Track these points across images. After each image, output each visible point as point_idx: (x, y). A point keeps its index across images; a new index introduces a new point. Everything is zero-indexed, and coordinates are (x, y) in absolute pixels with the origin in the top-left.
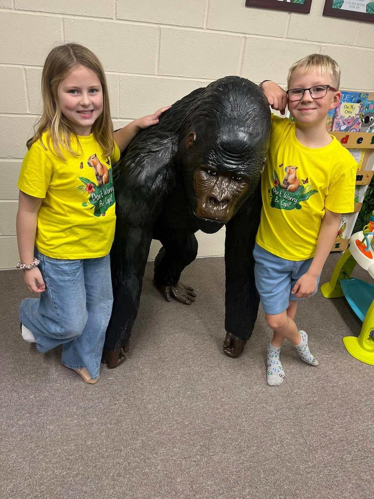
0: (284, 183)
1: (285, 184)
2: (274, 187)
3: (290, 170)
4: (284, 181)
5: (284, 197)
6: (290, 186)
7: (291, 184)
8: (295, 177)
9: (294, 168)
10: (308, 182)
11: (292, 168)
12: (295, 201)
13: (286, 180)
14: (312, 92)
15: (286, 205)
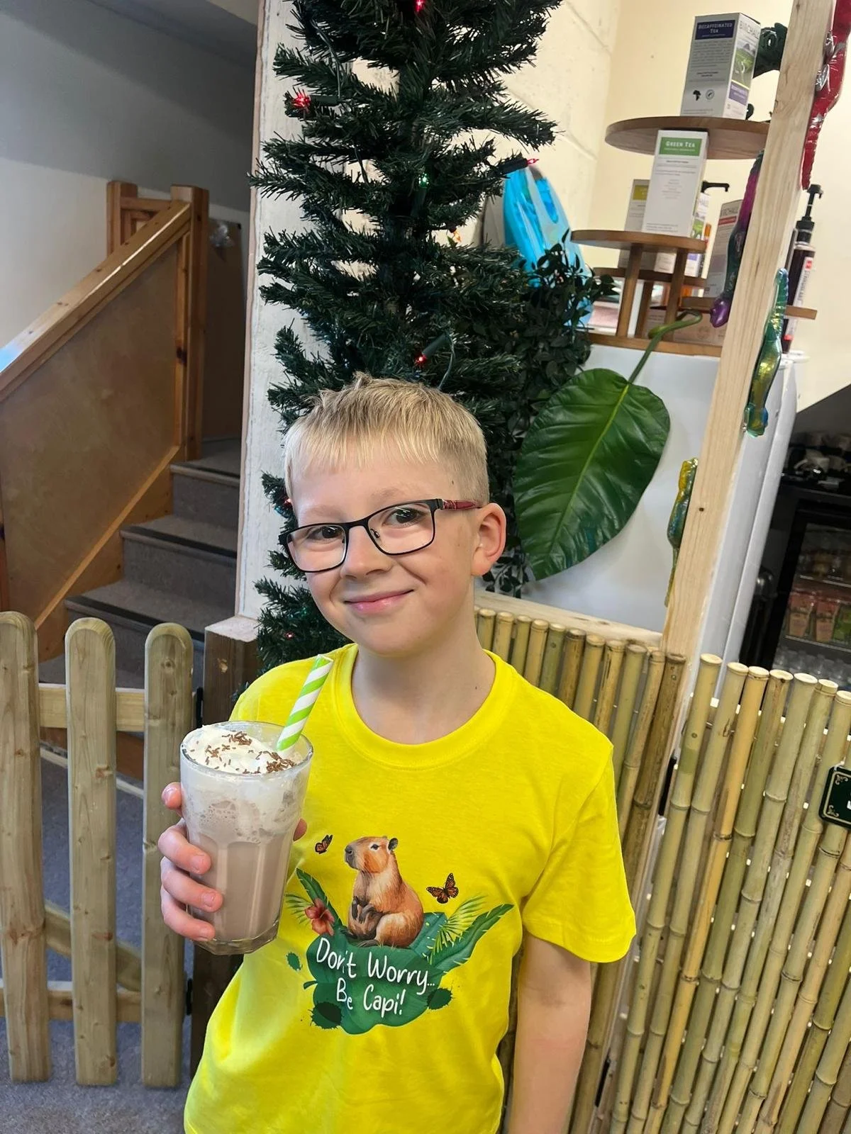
0: (355, 917)
1: (361, 920)
2: (318, 940)
3: (367, 857)
4: (354, 907)
5: (371, 975)
6: (385, 921)
7: (388, 913)
8: (397, 880)
9: (384, 847)
10: (457, 892)
11: (375, 847)
12: (421, 980)
13: (361, 901)
14: (380, 530)
15: (385, 1006)
